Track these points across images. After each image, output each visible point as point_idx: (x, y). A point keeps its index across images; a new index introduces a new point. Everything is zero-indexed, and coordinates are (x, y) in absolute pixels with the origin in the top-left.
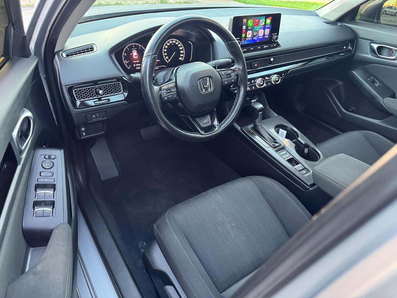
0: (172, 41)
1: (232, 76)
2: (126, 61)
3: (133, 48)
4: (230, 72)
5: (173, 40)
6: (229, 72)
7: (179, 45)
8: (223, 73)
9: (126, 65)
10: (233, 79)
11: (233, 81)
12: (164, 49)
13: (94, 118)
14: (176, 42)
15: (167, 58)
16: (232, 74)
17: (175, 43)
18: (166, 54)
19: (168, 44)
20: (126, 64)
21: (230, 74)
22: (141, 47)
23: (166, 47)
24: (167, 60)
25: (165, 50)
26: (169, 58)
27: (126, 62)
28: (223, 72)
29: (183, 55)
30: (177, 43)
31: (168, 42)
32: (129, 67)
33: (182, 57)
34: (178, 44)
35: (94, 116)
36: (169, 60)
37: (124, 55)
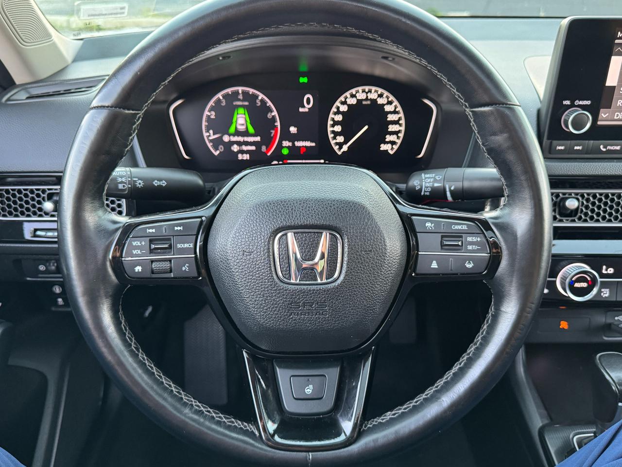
0: (367, 93)
1: (470, 247)
2: (211, 132)
3: (239, 100)
4: (461, 227)
5: (370, 91)
6: (459, 227)
7: (388, 108)
8: (428, 225)
9: (210, 145)
10: (470, 259)
11: (469, 266)
12: (335, 114)
13: (43, 272)
14: (381, 96)
15: (340, 139)
16: (469, 239)
17: (374, 101)
18: (338, 128)
19: (353, 101)
20: (211, 141)
21: (458, 235)
22: (262, 101)
23: (344, 108)
24: (340, 145)
25: (339, 118)
26: (345, 142)
27: (209, 136)
28: (432, 222)
29: (398, 138)
30: (380, 101)
31: (353, 96)
32: (216, 149)
33: (393, 143)
34: (383, 105)
35: (42, 268)
36: (345, 148)
37: (208, 117)
